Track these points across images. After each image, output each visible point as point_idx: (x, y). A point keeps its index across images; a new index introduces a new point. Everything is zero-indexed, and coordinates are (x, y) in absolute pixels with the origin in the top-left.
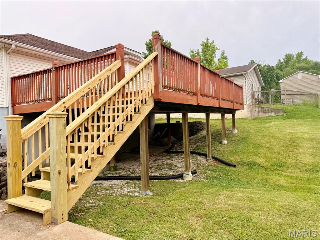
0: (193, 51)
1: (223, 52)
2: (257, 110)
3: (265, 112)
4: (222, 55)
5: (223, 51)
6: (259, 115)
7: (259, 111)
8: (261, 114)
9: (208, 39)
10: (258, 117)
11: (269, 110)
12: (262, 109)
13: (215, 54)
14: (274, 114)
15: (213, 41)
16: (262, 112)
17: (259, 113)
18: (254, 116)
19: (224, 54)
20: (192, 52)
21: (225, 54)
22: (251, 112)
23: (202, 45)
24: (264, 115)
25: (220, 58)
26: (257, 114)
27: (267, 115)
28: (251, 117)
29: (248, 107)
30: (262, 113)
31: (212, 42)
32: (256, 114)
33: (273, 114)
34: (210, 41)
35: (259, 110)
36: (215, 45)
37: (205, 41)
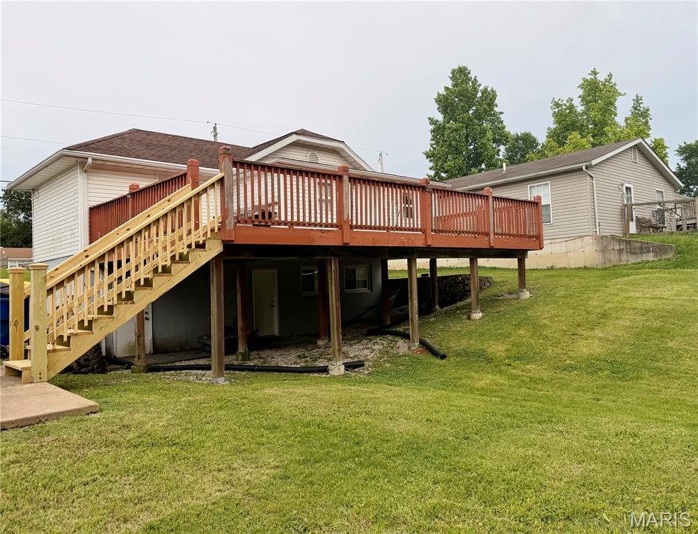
0: (560, 102)
1: (638, 100)
2: (617, 247)
3: (633, 253)
4: (635, 108)
5: (637, 96)
6: (620, 261)
7: (620, 251)
8: (625, 257)
9: (595, 73)
10: (620, 264)
11: (641, 248)
12: (628, 246)
13: (615, 107)
14: (654, 257)
15: (611, 76)
16: (627, 251)
17: (620, 255)
18: (610, 261)
19: (641, 105)
20: (557, 105)
21: (644, 105)
22: (604, 253)
23: (582, 86)
24: (633, 260)
25: (629, 115)
26: (617, 257)
27: (639, 260)
28: (605, 263)
29: (598, 242)
30: (627, 255)
31: (607, 77)
32: (614, 257)
33: (650, 257)
34: (601, 77)
35: (621, 247)
36: (615, 84)
37: (589, 77)
